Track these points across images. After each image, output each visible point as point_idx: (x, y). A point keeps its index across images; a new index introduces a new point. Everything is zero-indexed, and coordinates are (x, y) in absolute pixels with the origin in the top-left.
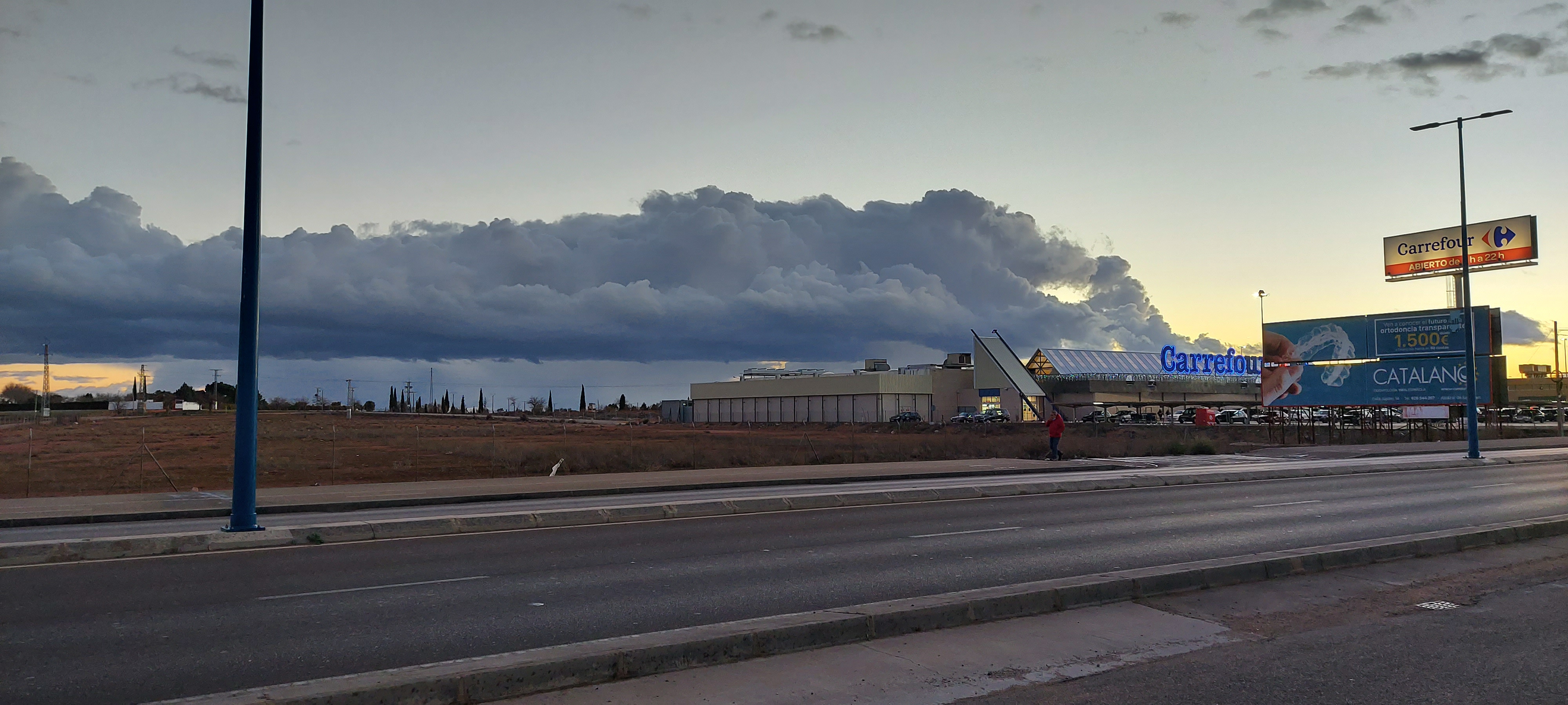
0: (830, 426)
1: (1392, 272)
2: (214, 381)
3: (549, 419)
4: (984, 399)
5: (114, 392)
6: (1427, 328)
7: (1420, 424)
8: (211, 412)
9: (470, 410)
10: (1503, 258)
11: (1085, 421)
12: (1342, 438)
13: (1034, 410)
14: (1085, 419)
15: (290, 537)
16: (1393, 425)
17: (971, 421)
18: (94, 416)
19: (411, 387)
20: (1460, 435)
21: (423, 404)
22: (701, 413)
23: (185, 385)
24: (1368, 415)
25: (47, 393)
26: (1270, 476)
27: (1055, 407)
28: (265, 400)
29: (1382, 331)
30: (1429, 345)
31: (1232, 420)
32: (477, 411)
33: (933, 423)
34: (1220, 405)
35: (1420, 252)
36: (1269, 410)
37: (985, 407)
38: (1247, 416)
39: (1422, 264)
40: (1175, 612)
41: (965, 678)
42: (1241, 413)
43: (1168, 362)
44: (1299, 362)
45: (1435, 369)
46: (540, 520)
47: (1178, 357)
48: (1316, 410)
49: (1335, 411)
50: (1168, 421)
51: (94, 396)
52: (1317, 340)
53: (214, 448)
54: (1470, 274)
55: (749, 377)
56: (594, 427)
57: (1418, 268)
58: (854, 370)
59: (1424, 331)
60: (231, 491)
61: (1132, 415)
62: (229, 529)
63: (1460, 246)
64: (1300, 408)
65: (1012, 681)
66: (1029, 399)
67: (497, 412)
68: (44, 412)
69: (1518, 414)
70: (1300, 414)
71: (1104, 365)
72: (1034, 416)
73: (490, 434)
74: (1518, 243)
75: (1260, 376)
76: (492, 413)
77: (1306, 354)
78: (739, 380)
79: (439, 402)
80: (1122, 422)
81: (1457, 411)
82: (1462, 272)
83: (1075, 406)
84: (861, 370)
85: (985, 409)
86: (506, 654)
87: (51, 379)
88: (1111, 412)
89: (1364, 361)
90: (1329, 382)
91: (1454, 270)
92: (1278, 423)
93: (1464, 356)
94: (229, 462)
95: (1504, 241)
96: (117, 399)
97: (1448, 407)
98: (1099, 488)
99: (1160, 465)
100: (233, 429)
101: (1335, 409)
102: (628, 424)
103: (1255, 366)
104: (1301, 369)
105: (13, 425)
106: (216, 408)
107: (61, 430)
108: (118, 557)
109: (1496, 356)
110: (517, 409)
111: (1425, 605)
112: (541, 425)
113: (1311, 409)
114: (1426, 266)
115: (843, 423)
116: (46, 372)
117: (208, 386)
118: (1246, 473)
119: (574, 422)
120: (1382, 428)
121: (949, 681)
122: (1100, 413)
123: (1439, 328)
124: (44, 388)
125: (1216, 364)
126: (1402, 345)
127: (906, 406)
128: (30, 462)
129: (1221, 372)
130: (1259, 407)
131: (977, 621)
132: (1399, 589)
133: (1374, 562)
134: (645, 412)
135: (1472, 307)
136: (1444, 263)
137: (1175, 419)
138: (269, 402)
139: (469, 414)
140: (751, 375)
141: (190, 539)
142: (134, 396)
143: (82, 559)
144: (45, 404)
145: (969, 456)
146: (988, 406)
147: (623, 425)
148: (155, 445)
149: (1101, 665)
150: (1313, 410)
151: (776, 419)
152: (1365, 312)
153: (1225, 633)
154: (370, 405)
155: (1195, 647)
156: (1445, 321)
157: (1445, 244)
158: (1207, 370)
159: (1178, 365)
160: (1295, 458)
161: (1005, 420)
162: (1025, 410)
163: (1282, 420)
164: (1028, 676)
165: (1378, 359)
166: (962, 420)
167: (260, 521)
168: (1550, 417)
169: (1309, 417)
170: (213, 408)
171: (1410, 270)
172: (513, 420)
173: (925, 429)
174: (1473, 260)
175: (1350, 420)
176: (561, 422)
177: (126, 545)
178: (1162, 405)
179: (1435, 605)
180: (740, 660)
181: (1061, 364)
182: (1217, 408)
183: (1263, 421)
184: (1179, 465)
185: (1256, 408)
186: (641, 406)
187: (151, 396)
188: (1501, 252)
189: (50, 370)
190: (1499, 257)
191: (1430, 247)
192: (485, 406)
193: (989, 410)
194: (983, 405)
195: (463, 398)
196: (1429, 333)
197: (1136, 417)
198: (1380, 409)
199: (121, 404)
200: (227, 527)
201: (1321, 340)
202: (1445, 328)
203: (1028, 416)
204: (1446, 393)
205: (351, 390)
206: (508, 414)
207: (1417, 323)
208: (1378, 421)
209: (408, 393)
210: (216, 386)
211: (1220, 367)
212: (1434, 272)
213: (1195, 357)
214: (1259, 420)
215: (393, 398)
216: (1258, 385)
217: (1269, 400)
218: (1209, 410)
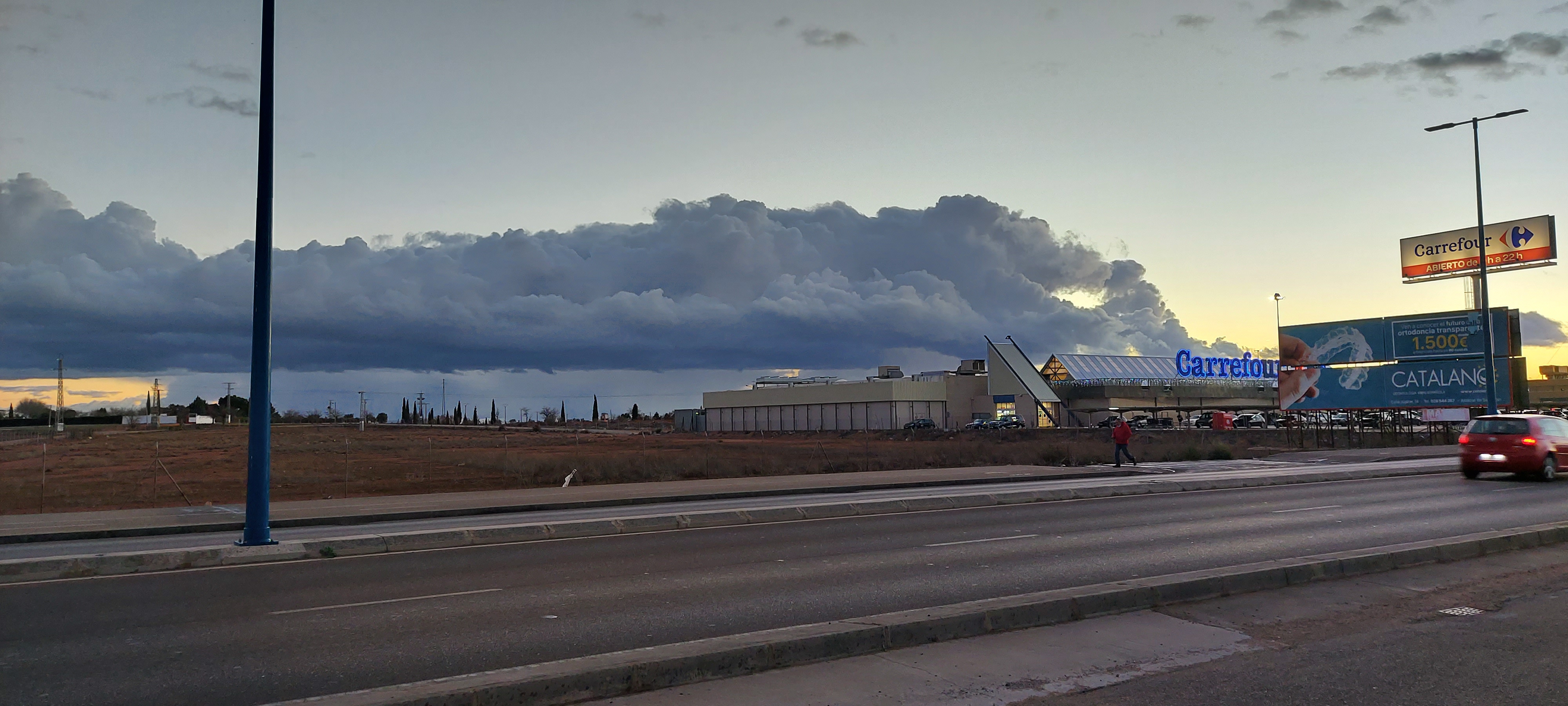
0: (844, 434)
1: (1408, 273)
2: (227, 395)
3: (562, 429)
4: (999, 406)
5: (128, 407)
6: (1445, 331)
7: (1440, 427)
8: (225, 426)
9: (482, 421)
10: (1522, 258)
11: (1100, 427)
12: (1361, 442)
13: (1049, 416)
14: (1102, 424)
15: (303, 550)
16: (1413, 427)
17: (986, 427)
18: (107, 431)
19: (423, 399)
21: (435, 415)
22: (714, 422)
23: (198, 398)
24: (1387, 418)
25: (61, 409)
26: (1288, 481)
27: (1070, 412)
28: (278, 413)
29: (1400, 334)
30: (1448, 347)
31: (1249, 425)
32: (489, 422)
33: (947, 430)
34: (1236, 409)
35: (1437, 253)
36: (1287, 414)
37: (999, 414)
38: (1264, 421)
39: (1439, 265)
40: (1195, 621)
41: (983, 689)
42: (1258, 417)
43: (1184, 366)
44: (1316, 365)
45: (1454, 372)
46: (553, 531)
47: (1194, 361)
48: (1335, 414)
49: (1354, 414)
50: (1185, 425)
51: (108, 410)
52: (1334, 343)
53: (228, 461)
54: (1488, 275)
55: (762, 385)
56: (606, 437)
57: (1435, 269)
58: (867, 378)
59: (1442, 333)
60: (244, 505)
61: (1148, 420)
62: (242, 543)
63: (1477, 247)
64: (1318, 411)
65: (1031, 692)
66: (1045, 405)
67: (509, 423)
68: (58, 427)
70: (1318, 417)
71: (1121, 370)
72: (1049, 422)
73: (502, 445)
74: (1536, 243)
75: (1276, 379)
76: (504, 423)
77: (1323, 357)
78: (752, 389)
79: (452, 414)
80: (1139, 427)
82: (1480, 273)
83: (1091, 411)
84: (874, 377)
85: (1000, 415)
86: (519, 668)
87: (65, 394)
88: (1127, 417)
89: (1382, 364)
90: (1348, 385)
91: (1472, 271)
92: (1296, 427)
93: (1483, 358)
94: (242, 476)
95: (1522, 241)
96: (131, 413)
97: (1468, 409)
98: (1117, 494)
99: (1178, 471)
100: (246, 442)
101: (1354, 412)
102: (640, 434)
103: (1271, 370)
104: (1318, 372)
105: (28, 440)
106: (229, 422)
107: (75, 445)
108: (131, 573)
109: (1515, 357)
110: (530, 420)
111: (1449, 611)
112: (553, 436)
113: (1329, 412)
114: (1444, 268)
115: (857, 431)
116: (60, 387)
117: (221, 400)
118: (1265, 479)
119: (586, 432)
120: (1402, 431)
121: (966, 693)
123: (1457, 330)
124: (58, 403)
125: (1232, 368)
126: (1419, 347)
127: (920, 413)
128: (44, 477)
129: (1237, 376)
130: (1276, 411)
131: (993, 632)
132: (1421, 595)
133: (1396, 568)
134: (658, 421)
135: (1491, 309)
136: (1461, 264)
137: (1192, 423)
138: (281, 415)
139: (481, 425)
140: (763, 383)
141: (203, 553)
142: (148, 410)
143: (95, 574)
144: (58, 419)
145: (985, 463)
146: (1003, 412)
147: (636, 435)
148: (171, 459)
149: (1120, 675)
150: (1331, 413)
151: (789, 427)
152: (1383, 315)
153: (1245, 641)
154: (382, 417)
155: (1215, 656)
156: (1463, 323)
157: (1463, 245)
158: (1223, 374)
159: (1194, 369)
160: (1314, 462)
161: (1020, 427)
162: (1040, 416)
163: (1300, 423)
164: (1046, 686)
165: (1396, 362)
166: (977, 427)
167: (273, 534)
169: (1328, 421)
170: (226, 421)
171: (1427, 271)
172: (526, 431)
173: (940, 435)
174: (1491, 260)
175: (1369, 423)
176: (574, 432)
177: (139, 560)
178: (1178, 410)
179: (1457, 611)
180: (756, 672)
181: (1077, 370)
182: (1234, 413)
183: (1281, 425)
184: (1196, 470)
185: (1274, 412)
186: (654, 415)
187: (164, 410)
188: (1519, 252)
189: (64, 385)
190: (1518, 258)
191: (1447, 248)
192: (497, 417)
193: (1004, 416)
194: (998, 412)
195: (475, 409)
196: (1447, 335)
197: (1152, 422)
198: (1399, 412)
199: (135, 418)
200: (240, 541)
201: (1338, 343)
202: (1463, 329)
203: (1044, 422)
204: (1465, 396)
205: (364, 402)
206: (520, 424)
207: (1435, 325)
208: (1398, 424)
209: (421, 404)
210: (229, 400)
211: (1236, 371)
212: (1452, 273)
213: (1211, 361)
214: (1276, 424)
215: (406, 409)
216: (1275, 389)
217: (1286, 404)
218: (1226, 415)
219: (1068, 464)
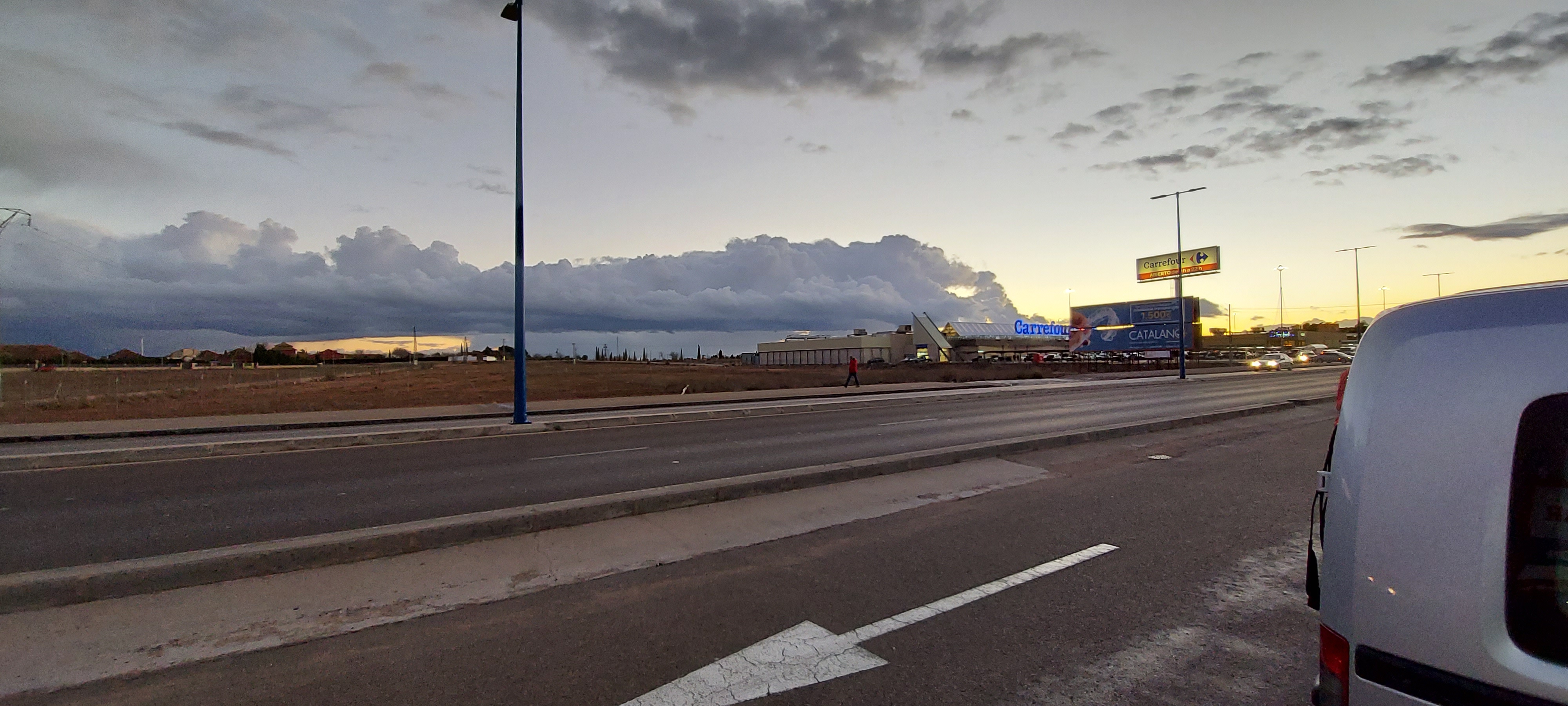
1: (1141, 278)
2: (503, 345)
3: (681, 363)
4: (919, 350)
5: (450, 352)
6: (1159, 309)
7: (1154, 361)
8: (502, 362)
9: (638, 359)
10: (1201, 269)
11: (973, 362)
12: (1112, 369)
13: (946, 356)
14: (974, 360)
15: (545, 427)
16: (1140, 361)
17: (912, 362)
18: (441, 365)
19: (607, 347)
20: (1175, 366)
21: (613, 356)
22: (763, 359)
23: (488, 347)
24: (1126, 356)
25: (416, 353)
26: (1072, 390)
27: (957, 353)
28: (529, 354)
29: (1135, 311)
30: (1160, 318)
31: (1053, 360)
32: (642, 360)
33: (891, 364)
34: (1046, 352)
35: (1156, 266)
37: (919, 355)
38: (1061, 358)
39: (1158, 273)
40: (1019, 463)
41: (906, 499)
42: (1057, 356)
43: (1019, 330)
44: (1089, 328)
45: (1163, 331)
46: (675, 417)
47: (1024, 326)
48: (1098, 354)
49: (1109, 354)
50: (1018, 361)
51: (441, 354)
52: (1099, 316)
53: (504, 381)
54: (1183, 279)
55: (791, 340)
56: (705, 368)
57: (1155, 275)
58: (847, 335)
59: (1157, 310)
60: (513, 404)
61: (999, 358)
62: (512, 423)
63: (1178, 263)
65: (931, 500)
66: (943, 350)
67: (653, 360)
68: (415, 363)
69: (1209, 355)
71: (984, 331)
72: (946, 359)
73: (649, 372)
74: (1209, 261)
75: (1068, 336)
76: (650, 361)
77: (1093, 324)
78: (784, 341)
79: (622, 355)
80: (994, 362)
81: (1174, 354)
82: (1179, 277)
83: (969, 353)
84: (852, 335)
87: (418, 345)
88: (988, 356)
90: (1105, 339)
91: (1174, 276)
93: (1178, 323)
94: (512, 388)
95: (1201, 260)
96: (453, 355)
97: (1169, 352)
98: (981, 397)
99: (1013, 385)
100: (514, 370)
102: (724, 366)
103: (1065, 330)
104: (1090, 332)
105: (398, 370)
106: (505, 360)
107: (423, 372)
108: (455, 438)
109: (1196, 323)
110: (664, 358)
111: (1153, 457)
112: (677, 367)
113: (1095, 353)
114: (1159, 275)
115: (841, 364)
116: (415, 341)
117: (500, 348)
118: (1059, 389)
119: (694, 365)
120: (1134, 363)
122: (981, 357)
123: (1166, 309)
124: (414, 350)
125: (1044, 329)
126: (1145, 318)
127: (877, 354)
128: (408, 389)
129: (1047, 334)
130: (1067, 353)
131: (911, 469)
132: (1140, 449)
133: (1127, 435)
134: (733, 360)
135: (1185, 298)
136: (1168, 273)
137: (1022, 360)
138: (532, 356)
139: (638, 361)
140: (791, 338)
141: (494, 429)
142: (462, 354)
143: (436, 439)
144: (415, 358)
146: (921, 354)
147: (721, 367)
148: (474, 380)
149: (978, 491)
151: (804, 362)
152: (1126, 301)
153: (1044, 473)
154: (585, 357)
155: (1029, 481)
156: (1169, 304)
157: (1170, 262)
158: (1039, 333)
159: (1024, 330)
160: (1085, 380)
161: (930, 362)
162: (941, 356)
163: (1080, 359)
164: (939, 497)
165: (1132, 326)
166: (906, 361)
167: (529, 419)
168: (1226, 356)
169: (1095, 358)
170: (503, 359)
171: (1150, 277)
172: (662, 365)
173: (887, 366)
174: (1184, 271)
175: (1116, 359)
176: (688, 365)
177: (458, 432)
178: (1015, 352)
179: (1158, 457)
181: (961, 331)
182: (1045, 354)
184: (1023, 384)
186: (731, 356)
187: (470, 354)
188: (1200, 266)
190: (1199, 269)
191: (1161, 264)
192: (646, 357)
193: (922, 356)
194: (919, 353)
195: (635, 353)
196: (1160, 311)
197: (1001, 359)
198: (1133, 353)
199: (455, 358)
202: (1169, 308)
203: (943, 359)
204: (1169, 344)
205: (575, 349)
206: (658, 361)
207: (1154, 306)
208: (1132, 359)
209: (605, 350)
210: (504, 349)
211: (1046, 331)
212: (1164, 278)
213: (1033, 326)
214: (1067, 360)
215: (597, 353)
216: (1068, 341)
217: (1072, 349)
218: (1041, 355)
219: (955, 381)
